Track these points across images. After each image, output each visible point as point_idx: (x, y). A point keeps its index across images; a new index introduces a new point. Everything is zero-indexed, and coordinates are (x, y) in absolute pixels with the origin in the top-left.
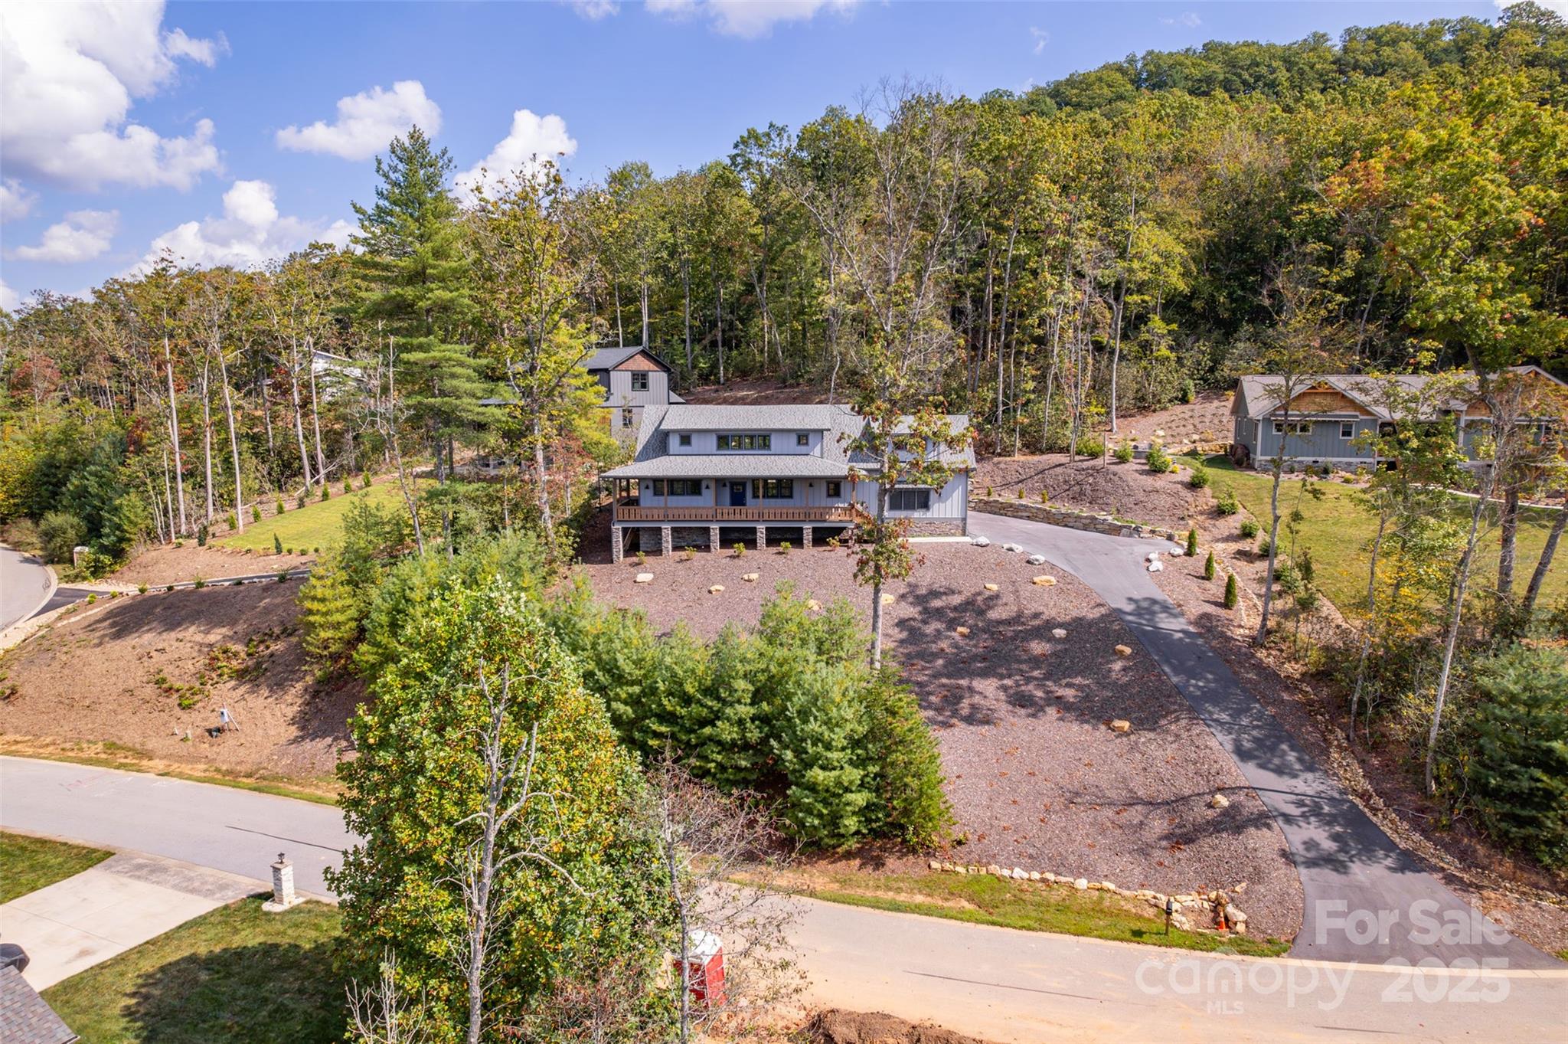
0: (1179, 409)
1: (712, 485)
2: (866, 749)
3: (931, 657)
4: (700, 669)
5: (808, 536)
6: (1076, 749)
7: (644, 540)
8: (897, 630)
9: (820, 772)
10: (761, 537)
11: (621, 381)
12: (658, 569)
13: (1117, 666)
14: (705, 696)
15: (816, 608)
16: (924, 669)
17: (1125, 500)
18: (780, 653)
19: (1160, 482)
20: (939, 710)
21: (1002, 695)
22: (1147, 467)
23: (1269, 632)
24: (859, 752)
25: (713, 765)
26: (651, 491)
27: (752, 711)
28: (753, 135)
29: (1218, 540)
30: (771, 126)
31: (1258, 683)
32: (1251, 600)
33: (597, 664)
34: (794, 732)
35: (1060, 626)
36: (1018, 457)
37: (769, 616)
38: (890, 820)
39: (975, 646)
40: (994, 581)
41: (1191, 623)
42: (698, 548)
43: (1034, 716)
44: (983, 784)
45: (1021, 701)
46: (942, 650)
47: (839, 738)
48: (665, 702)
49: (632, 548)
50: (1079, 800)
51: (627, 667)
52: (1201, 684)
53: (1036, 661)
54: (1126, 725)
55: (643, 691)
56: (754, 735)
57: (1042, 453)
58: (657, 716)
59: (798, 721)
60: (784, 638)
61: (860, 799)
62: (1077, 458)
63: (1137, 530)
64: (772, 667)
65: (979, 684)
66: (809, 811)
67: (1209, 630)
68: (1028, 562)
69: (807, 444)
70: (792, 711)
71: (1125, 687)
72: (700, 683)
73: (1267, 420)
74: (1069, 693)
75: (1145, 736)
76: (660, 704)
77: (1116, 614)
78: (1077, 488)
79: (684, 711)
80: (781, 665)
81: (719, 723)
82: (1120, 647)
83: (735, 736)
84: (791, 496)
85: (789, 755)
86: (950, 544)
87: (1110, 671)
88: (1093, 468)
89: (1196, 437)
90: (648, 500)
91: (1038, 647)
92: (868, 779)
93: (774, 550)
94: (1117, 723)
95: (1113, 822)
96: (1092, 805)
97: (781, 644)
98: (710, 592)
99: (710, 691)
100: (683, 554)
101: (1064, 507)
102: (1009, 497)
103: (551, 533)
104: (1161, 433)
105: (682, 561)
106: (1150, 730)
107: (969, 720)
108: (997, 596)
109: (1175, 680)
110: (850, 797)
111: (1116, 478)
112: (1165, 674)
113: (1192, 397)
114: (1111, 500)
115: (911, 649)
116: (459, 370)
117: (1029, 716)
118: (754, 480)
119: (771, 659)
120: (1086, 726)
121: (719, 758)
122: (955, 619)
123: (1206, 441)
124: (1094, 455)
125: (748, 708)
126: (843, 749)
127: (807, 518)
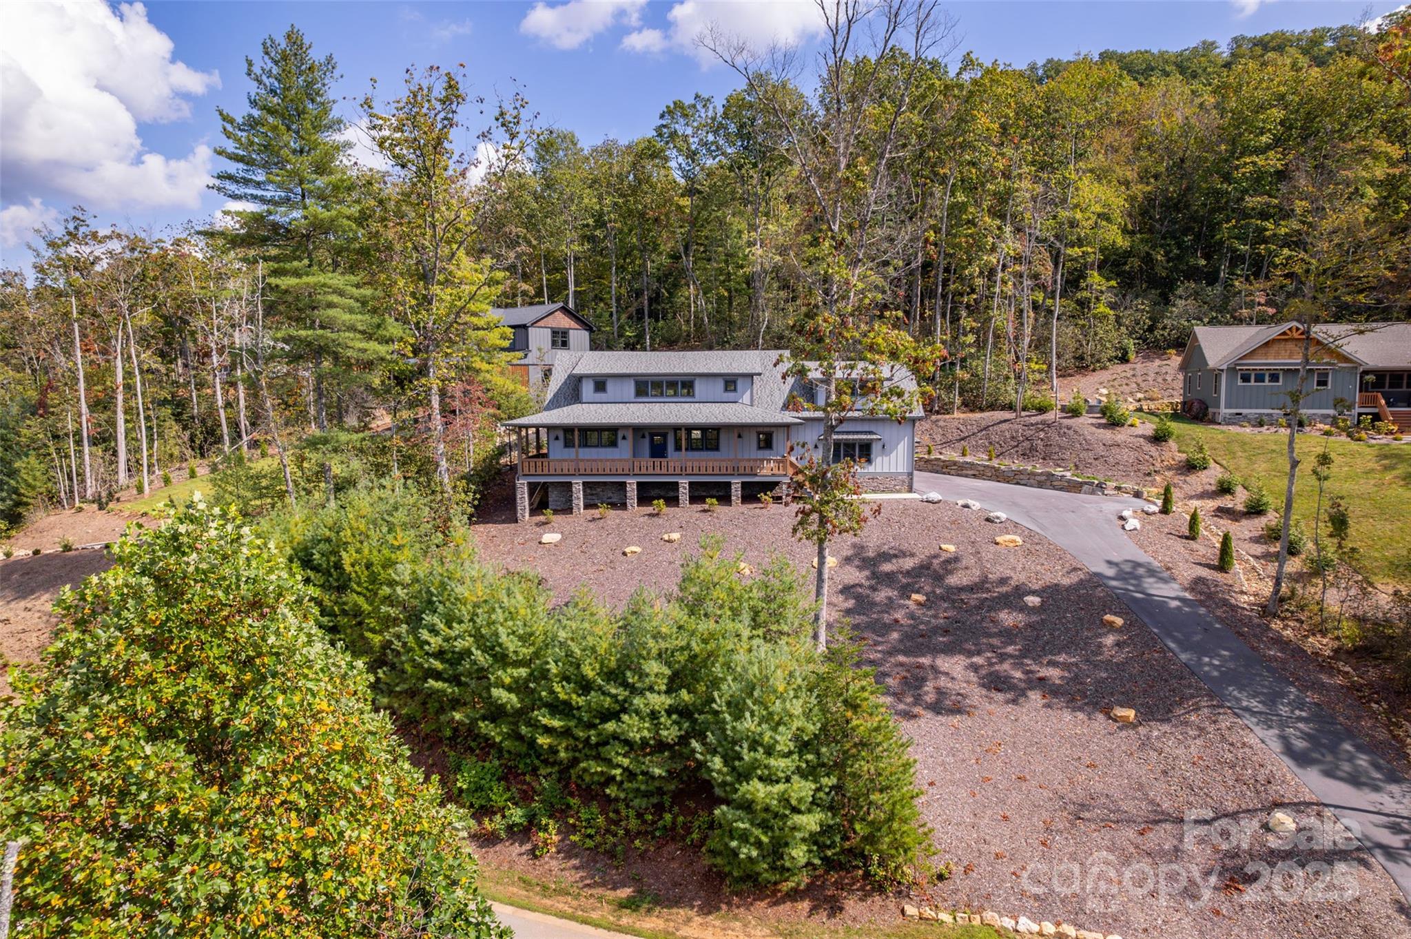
0: (1120, 368)
1: (630, 435)
2: (818, 754)
3: (883, 629)
4: (602, 647)
5: (736, 492)
6: (1073, 745)
7: (553, 496)
8: (841, 598)
9: (760, 785)
10: (684, 493)
11: (539, 338)
12: (567, 529)
13: (1109, 640)
14: (608, 681)
15: (747, 572)
16: (876, 644)
17: (1083, 455)
18: (705, 626)
19: (1121, 435)
20: (898, 696)
21: (972, 676)
22: (1104, 421)
23: (1282, 600)
24: (810, 757)
25: (618, 771)
26: (561, 443)
27: (668, 701)
28: (678, 105)
29: (1191, 497)
30: (697, 97)
31: (1284, 662)
32: (1247, 561)
33: (476, 641)
34: (724, 730)
35: (1034, 593)
36: (956, 414)
37: (691, 580)
38: (847, 845)
39: (935, 617)
40: (950, 541)
41: (1186, 589)
42: (614, 506)
43: (1014, 701)
44: (963, 793)
45: (995, 683)
46: (896, 621)
47: (784, 740)
48: (557, 688)
49: (539, 507)
50: (1087, 815)
51: (511, 644)
52: (1216, 662)
53: (1009, 635)
54: (1131, 714)
55: (531, 674)
56: (670, 733)
57: (981, 410)
58: (547, 705)
59: (728, 718)
60: (709, 606)
61: (811, 822)
62: (1023, 414)
63: (1100, 486)
64: (694, 644)
65: (944, 663)
66: (744, 837)
67: (1210, 596)
68: (988, 520)
69: (735, 390)
70: (719, 704)
71: (1121, 666)
72: (602, 664)
73: (1232, 370)
74: (1053, 673)
75: (1157, 730)
76: (552, 692)
77: (1095, 580)
78: (1026, 444)
79: (581, 701)
80: (705, 641)
81: (625, 717)
82: (1108, 617)
83: (646, 733)
84: (717, 449)
85: (717, 763)
86: (897, 501)
87: (1100, 646)
88: (1043, 423)
89: (1140, 395)
90: (558, 452)
91: (1008, 618)
92: (821, 794)
93: (699, 507)
94: (1120, 712)
95: (1137, 847)
96: (1106, 823)
97: (706, 615)
98: (624, 554)
99: (614, 675)
100: (596, 513)
101: (1017, 464)
102: (951, 455)
103: (448, 488)
104: (1105, 391)
105: (594, 519)
106: (1162, 721)
107: (937, 708)
108: (956, 559)
109: (1184, 657)
110: (798, 819)
111: (1071, 432)
112: (1170, 650)
113: (1132, 356)
114: (1067, 455)
115: (859, 619)
116: (335, 299)
117: (1007, 702)
118: (676, 428)
119: (693, 633)
120: (1081, 715)
121: (626, 762)
122: (908, 584)
123: (1152, 399)
124: (1042, 410)
125: (663, 698)
126: (789, 754)
127: (736, 472)
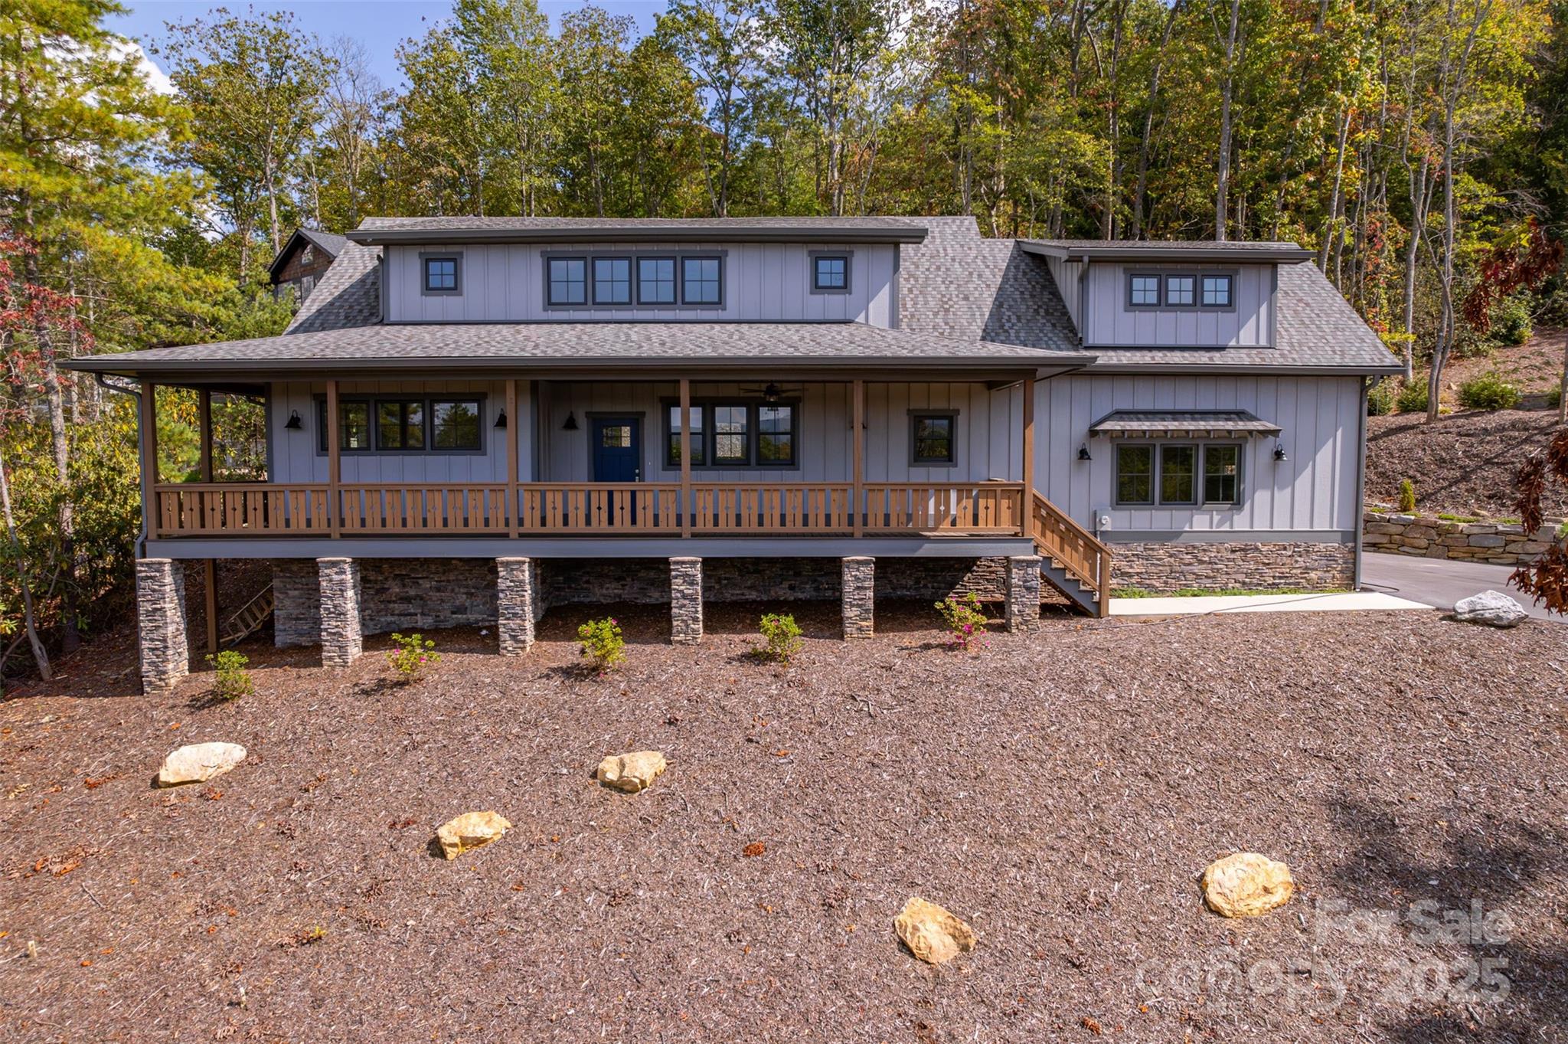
5: (858, 590)
10: (687, 595)
12: (275, 724)
26: (308, 439)
42: (454, 636)
69: (844, 285)
84: (793, 463)
93: (734, 642)
98: (436, 848)
113: (1526, 333)
127: (855, 528)
